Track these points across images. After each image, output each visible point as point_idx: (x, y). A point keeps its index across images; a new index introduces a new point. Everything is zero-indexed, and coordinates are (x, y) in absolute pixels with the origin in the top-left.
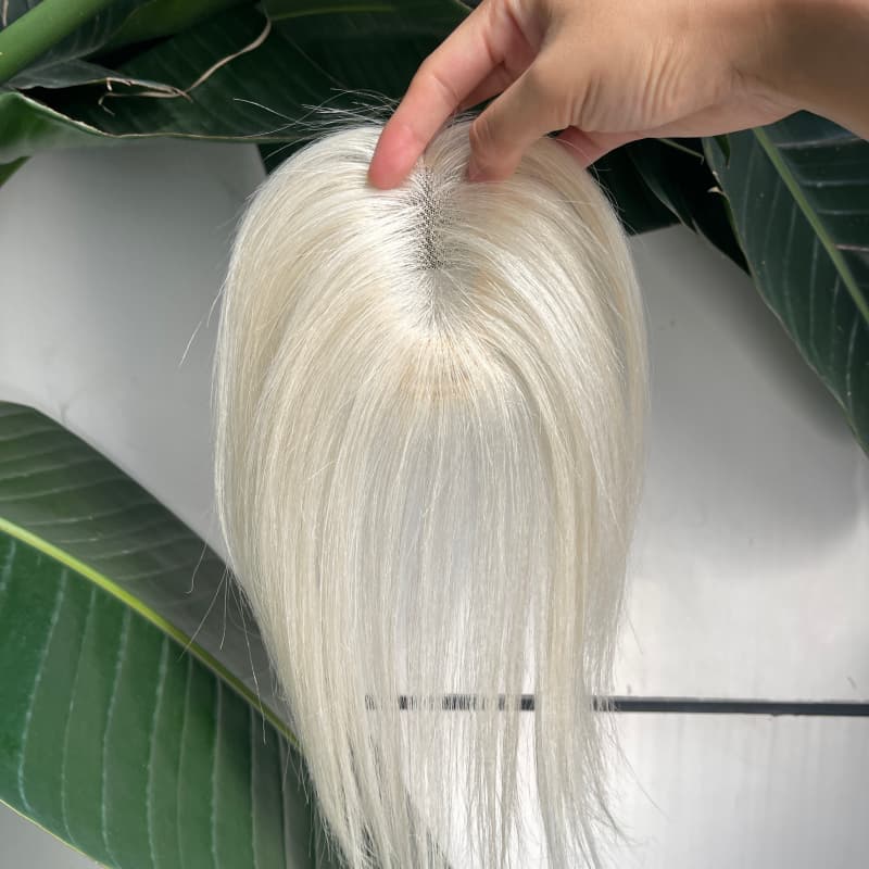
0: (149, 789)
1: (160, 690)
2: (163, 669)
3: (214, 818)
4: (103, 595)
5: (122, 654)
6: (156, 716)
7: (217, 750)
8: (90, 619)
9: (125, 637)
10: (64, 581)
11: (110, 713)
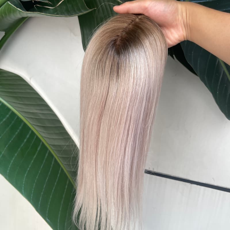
0: (13, 159)
1: (25, 140)
2: (28, 136)
3: (28, 169)
4: (18, 118)
5: (18, 131)
6: (22, 145)
7: (35, 156)
8: (13, 122)
9: (20, 128)
10: (10, 113)
11: (10, 141)
